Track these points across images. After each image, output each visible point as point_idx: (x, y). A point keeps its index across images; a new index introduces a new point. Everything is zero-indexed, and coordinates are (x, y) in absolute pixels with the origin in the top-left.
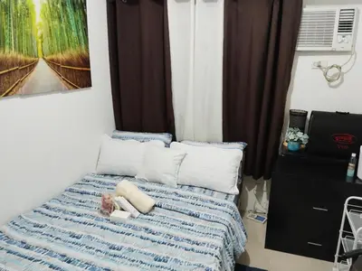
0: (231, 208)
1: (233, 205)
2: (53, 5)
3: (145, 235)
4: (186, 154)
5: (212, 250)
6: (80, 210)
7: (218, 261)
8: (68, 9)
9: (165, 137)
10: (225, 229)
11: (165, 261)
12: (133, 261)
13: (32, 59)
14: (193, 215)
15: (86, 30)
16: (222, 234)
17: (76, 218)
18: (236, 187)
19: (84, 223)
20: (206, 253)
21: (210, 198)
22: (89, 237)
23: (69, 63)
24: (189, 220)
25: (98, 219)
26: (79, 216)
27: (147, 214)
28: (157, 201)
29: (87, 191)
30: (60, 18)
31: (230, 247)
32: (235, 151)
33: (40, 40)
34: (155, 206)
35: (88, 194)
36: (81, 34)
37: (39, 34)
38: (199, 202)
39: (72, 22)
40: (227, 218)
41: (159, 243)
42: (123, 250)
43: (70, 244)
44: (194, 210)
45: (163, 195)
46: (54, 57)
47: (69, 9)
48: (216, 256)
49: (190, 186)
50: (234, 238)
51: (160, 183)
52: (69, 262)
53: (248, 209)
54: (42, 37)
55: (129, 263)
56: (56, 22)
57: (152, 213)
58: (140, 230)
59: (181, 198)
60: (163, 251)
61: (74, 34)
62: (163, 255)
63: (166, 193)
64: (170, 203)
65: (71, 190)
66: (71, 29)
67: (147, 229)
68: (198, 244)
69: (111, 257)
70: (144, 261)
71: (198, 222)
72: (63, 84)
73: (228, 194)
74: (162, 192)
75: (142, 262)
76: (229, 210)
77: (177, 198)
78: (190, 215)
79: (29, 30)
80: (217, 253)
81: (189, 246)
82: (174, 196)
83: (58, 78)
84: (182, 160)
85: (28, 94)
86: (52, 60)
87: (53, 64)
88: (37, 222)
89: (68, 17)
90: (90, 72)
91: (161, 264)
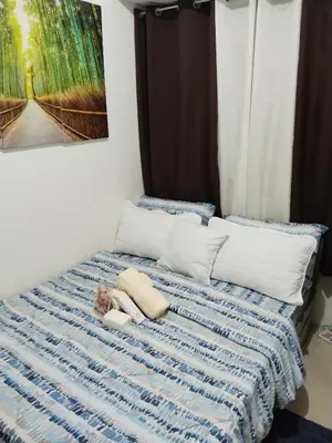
0: (284, 328)
1: (288, 323)
2: (49, 25)
3: (141, 354)
4: (227, 237)
5: (232, 398)
6: (73, 302)
7: (236, 418)
8: (72, 30)
9: (205, 209)
10: (263, 362)
11: (155, 403)
12: (112, 393)
13: (18, 100)
14: (220, 332)
15: (100, 59)
16: (256, 372)
17: (64, 313)
18: (300, 293)
19: (71, 323)
20: (220, 402)
21: (253, 307)
22: (69, 344)
23: (74, 104)
24: (212, 339)
25: (89, 319)
26: (68, 310)
27: (154, 320)
28: (174, 302)
29: (92, 275)
30: (59, 43)
31: (269, 392)
32: (306, 239)
33: (29, 75)
34: (169, 309)
35: (92, 279)
36: (93, 64)
37: (28, 66)
38: (234, 312)
39: (79, 48)
40: (271, 344)
41: (156, 370)
42: (104, 374)
43: (42, 351)
44: (223, 324)
45: (185, 294)
46: (51, 97)
47: (75, 30)
48: (235, 410)
49: (230, 284)
50: (278, 377)
51: (187, 275)
52: (31, 378)
53: (323, 323)
54: (32, 70)
55: (105, 395)
56: (54, 49)
57: (163, 319)
58: (137, 345)
59: (210, 303)
60: (157, 385)
61: (82, 65)
62: (155, 392)
63: (191, 292)
64: (191, 308)
65: (73, 272)
66: (77, 58)
67: (146, 345)
68: (212, 383)
69: (86, 381)
70: (126, 396)
71: (224, 345)
72: (64, 134)
73: (286, 303)
74: (186, 288)
75: (122, 398)
76: (278, 332)
77: (203, 301)
78: (215, 330)
79: (13, 62)
80: (239, 403)
81: (198, 383)
82: (199, 298)
83: (56, 125)
84: (221, 245)
85: (13, 147)
86: (49, 102)
87: (50, 107)
88: (17, 313)
89: (72, 41)
90: (106, 116)
91: (148, 406)
